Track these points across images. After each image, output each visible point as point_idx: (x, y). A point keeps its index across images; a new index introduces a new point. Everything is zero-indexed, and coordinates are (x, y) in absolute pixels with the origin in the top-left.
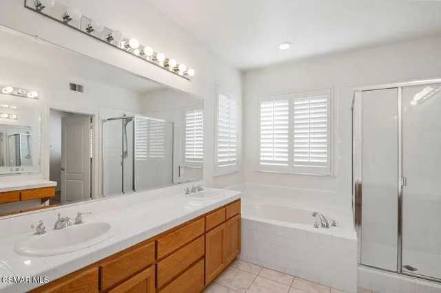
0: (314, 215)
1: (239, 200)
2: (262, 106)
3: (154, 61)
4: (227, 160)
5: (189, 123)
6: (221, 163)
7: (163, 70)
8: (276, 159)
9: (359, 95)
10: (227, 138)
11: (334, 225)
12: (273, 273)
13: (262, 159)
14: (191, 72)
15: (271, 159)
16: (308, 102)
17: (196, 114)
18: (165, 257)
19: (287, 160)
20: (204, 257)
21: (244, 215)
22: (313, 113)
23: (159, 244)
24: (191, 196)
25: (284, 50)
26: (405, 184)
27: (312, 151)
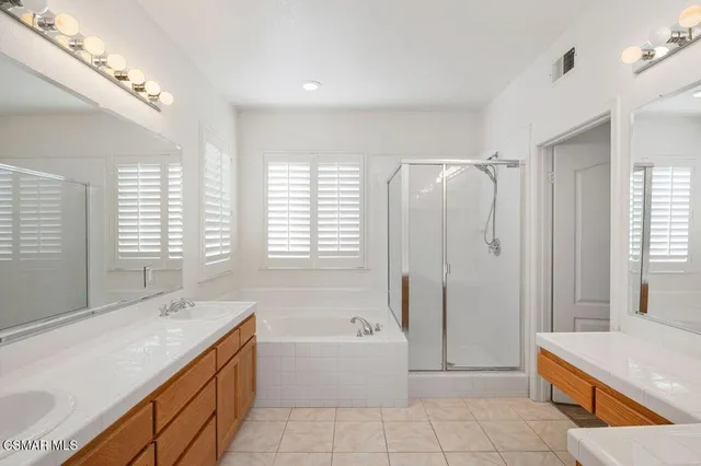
0: (353, 321)
1: (252, 317)
2: (270, 168)
3: (98, 66)
4: (218, 253)
5: (124, 187)
6: (210, 259)
7: (112, 85)
8: (292, 249)
9: (405, 168)
10: (217, 216)
11: (378, 330)
12: (308, 411)
13: (270, 249)
14: (166, 99)
15: (285, 249)
16: (336, 169)
17: (141, 171)
18: (166, 427)
19: (308, 249)
20: (215, 413)
21: (261, 337)
22: (342, 185)
23: (158, 406)
24: (173, 318)
25: (310, 91)
26: (449, 271)
27: (341, 236)
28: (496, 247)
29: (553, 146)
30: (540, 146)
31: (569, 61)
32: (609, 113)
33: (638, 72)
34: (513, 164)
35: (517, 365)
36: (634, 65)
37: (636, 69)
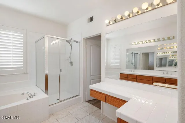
28: (71, 64)
29: (86, 39)
30: (84, 38)
31: (91, 19)
32: (101, 33)
33: (107, 26)
34: (77, 42)
35: (78, 94)
36: (107, 24)
37: (107, 25)
